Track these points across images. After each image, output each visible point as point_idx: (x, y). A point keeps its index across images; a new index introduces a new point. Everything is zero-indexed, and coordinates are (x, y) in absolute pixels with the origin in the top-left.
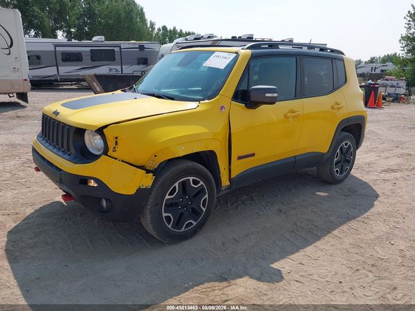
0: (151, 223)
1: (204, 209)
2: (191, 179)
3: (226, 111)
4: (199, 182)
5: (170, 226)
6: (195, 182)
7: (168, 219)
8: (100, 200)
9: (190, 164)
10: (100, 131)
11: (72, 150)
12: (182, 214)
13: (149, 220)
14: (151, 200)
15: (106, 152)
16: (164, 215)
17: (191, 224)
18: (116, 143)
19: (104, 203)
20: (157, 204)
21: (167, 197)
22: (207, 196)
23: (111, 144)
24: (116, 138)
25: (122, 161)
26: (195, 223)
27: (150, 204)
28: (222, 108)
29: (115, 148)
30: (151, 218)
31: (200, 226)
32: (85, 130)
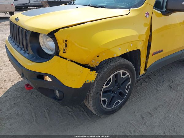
0: (93, 106)
1: (127, 92)
2: (121, 72)
3: (149, 17)
4: (126, 73)
5: (105, 106)
6: (124, 74)
7: (104, 101)
8: (53, 91)
9: (122, 61)
10: (52, 34)
11: (30, 51)
12: (113, 97)
13: (92, 104)
14: (93, 90)
15: (57, 53)
16: (102, 99)
17: (119, 102)
18: (66, 46)
19: (57, 93)
20: (97, 93)
21: (105, 87)
22: (130, 83)
23: (61, 47)
24: (66, 41)
25: (72, 61)
26: (120, 102)
27: (92, 93)
28: (147, 14)
29: (64, 50)
30: (93, 103)
31: (124, 103)
32: (39, 34)
